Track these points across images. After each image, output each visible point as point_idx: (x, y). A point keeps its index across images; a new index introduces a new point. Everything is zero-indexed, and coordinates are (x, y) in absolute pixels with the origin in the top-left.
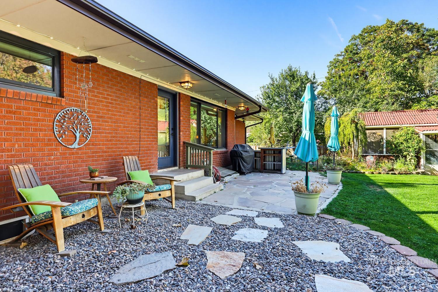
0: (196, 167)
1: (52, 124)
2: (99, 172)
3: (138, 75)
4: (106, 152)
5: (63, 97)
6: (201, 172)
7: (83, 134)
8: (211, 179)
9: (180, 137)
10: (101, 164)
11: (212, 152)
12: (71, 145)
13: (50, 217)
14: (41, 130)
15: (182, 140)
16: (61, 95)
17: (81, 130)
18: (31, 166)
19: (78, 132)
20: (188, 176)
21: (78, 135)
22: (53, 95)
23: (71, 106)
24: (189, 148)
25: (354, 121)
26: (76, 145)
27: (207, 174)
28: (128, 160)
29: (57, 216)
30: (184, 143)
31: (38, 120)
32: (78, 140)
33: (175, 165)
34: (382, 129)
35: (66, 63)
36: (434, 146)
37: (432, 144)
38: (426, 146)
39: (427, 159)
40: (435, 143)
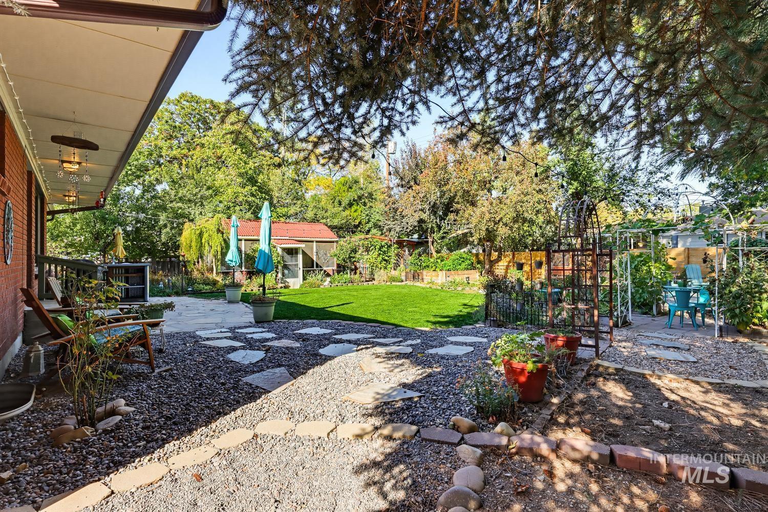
21: (10, 243)
25: (219, 230)
36: (289, 260)
37: (287, 257)
38: (283, 260)
39: (283, 272)
40: (289, 256)
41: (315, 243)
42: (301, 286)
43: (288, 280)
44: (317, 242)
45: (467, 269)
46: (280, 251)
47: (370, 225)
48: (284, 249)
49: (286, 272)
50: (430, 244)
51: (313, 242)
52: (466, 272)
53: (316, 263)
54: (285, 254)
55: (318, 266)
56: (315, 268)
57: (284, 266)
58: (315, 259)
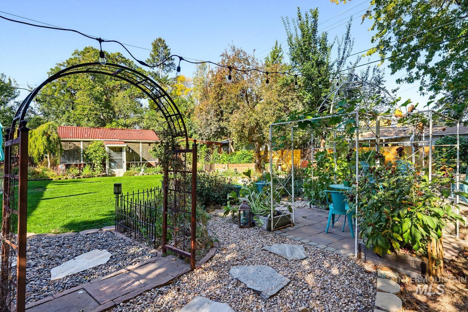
25: (46, 134)
34: (80, 141)
36: (115, 156)
37: (113, 154)
38: (110, 155)
39: (110, 165)
40: (115, 153)
41: (141, 144)
42: (124, 175)
43: (114, 170)
44: (142, 143)
45: (249, 162)
46: (107, 149)
47: (192, 131)
48: (110, 148)
49: (113, 164)
50: (230, 144)
51: (139, 143)
52: (247, 164)
53: (142, 158)
54: (112, 151)
55: (144, 160)
56: (141, 161)
57: (111, 161)
58: (141, 155)
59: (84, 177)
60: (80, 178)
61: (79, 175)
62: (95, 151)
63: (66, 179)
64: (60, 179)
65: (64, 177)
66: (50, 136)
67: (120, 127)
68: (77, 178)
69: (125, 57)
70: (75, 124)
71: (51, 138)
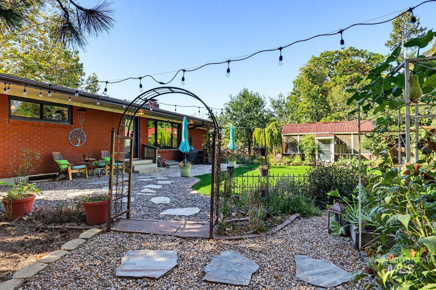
0: (148, 158)
1: (68, 136)
2: (88, 156)
3: (111, 110)
4: (93, 148)
5: (73, 124)
6: (151, 161)
7: (81, 140)
8: (156, 165)
9: (140, 141)
10: (91, 154)
11: (157, 150)
12: (76, 145)
13: (67, 169)
14: (63, 139)
15: (141, 143)
16: (72, 123)
17: (80, 139)
18: (60, 153)
19: (79, 139)
20: (140, 162)
21: (79, 140)
22: (68, 124)
23: (76, 128)
24: (145, 148)
25: (271, 130)
26: (78, 145)
27: (154, 162)
28: (103, 152)
29: (69, 169)
30: (143, 145)
31: (62, 135)
32: (79, 143)
33: (137, 157)
34: (297, 135)
35: (74, 110)
37: (322, 146)
38: (319, 147)
39: (319, 156)
40: (324, 145)
41: (352, 136)
44: (354, 134)
46: (317, 142)
48: (319, 140)
49: (321, 155)
51: (351, 134)
53: (354, 150)
54: (321, 143)
55: (355, 152)
56: (352, 153)
57: (320, 152)
58: (352, 147)
59: (293, 165)
60: (290, 165)
61: (289, 163)
62: (306, 144)
63: (280, 165)
64: (276, 165)
65: (279, 163)
66: (273, 132)
67: (333, 120)
68: (288, 165)
69: (358, 49)
70: (297, 122)
71: (273, 134)
